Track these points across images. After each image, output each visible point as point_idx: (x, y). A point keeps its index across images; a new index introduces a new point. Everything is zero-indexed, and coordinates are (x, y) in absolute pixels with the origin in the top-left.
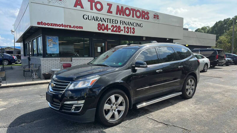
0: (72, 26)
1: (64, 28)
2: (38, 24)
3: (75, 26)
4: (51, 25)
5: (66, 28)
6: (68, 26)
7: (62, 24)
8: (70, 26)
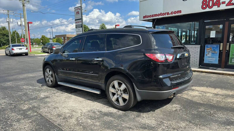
0: (170, 13)
1: (162, 16)
2: (143, 18)
3: (173, 12)
4: (152, 17)
5: (164, 16)
6: (166, 14)
7: (161, 13)
8: (168, 14)
